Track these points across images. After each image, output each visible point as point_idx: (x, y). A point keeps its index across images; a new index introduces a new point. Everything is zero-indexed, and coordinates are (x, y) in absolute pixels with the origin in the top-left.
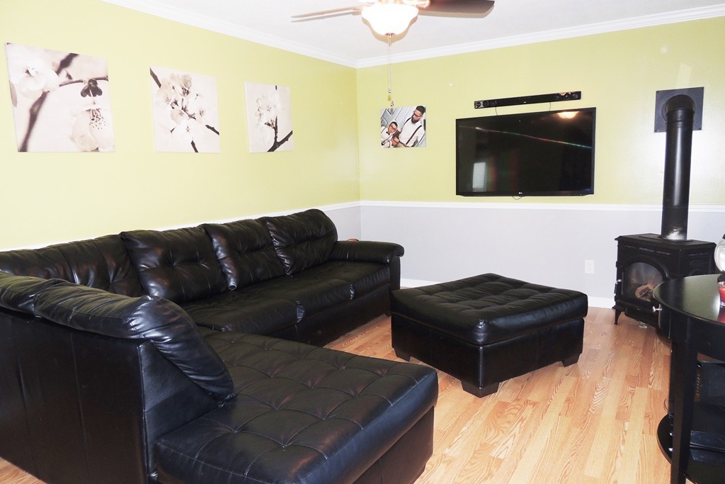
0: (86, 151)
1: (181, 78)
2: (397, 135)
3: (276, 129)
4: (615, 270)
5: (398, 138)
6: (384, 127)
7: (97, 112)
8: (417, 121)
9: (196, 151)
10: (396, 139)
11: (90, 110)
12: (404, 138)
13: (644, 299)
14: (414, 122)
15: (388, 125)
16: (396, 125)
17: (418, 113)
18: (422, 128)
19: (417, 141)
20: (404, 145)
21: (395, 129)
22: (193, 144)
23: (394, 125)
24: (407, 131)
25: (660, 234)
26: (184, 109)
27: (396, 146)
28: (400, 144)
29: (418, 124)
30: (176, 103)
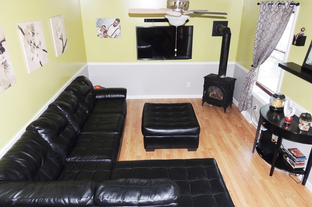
0: (7, 89)
1: (30, 26)
2: (106, 32)
3: (62, 40)
4: (203, 88)
5: (106, 33)
6: (98, 28)
7: (5, 62)
8: (116, 26)
9: (42, 66)
10: (105, 34)
11: (3, 63)
12: (109, 33)
13: (212, 97)
14: (115, 26)
15: (101, 27)
16: (105, 27)
17: (117, 22)
18: (119, 29)
19: (116, 35)
20: (110, 37)
21: (104, 29)
22: (40, 62)
23: (104, 27)
24: (111, 30)
25: (218, 74)
26: (34, 44)
27: (105, 37)
28: (108, 36)
29: (117, 27)
30: (31, 42)
